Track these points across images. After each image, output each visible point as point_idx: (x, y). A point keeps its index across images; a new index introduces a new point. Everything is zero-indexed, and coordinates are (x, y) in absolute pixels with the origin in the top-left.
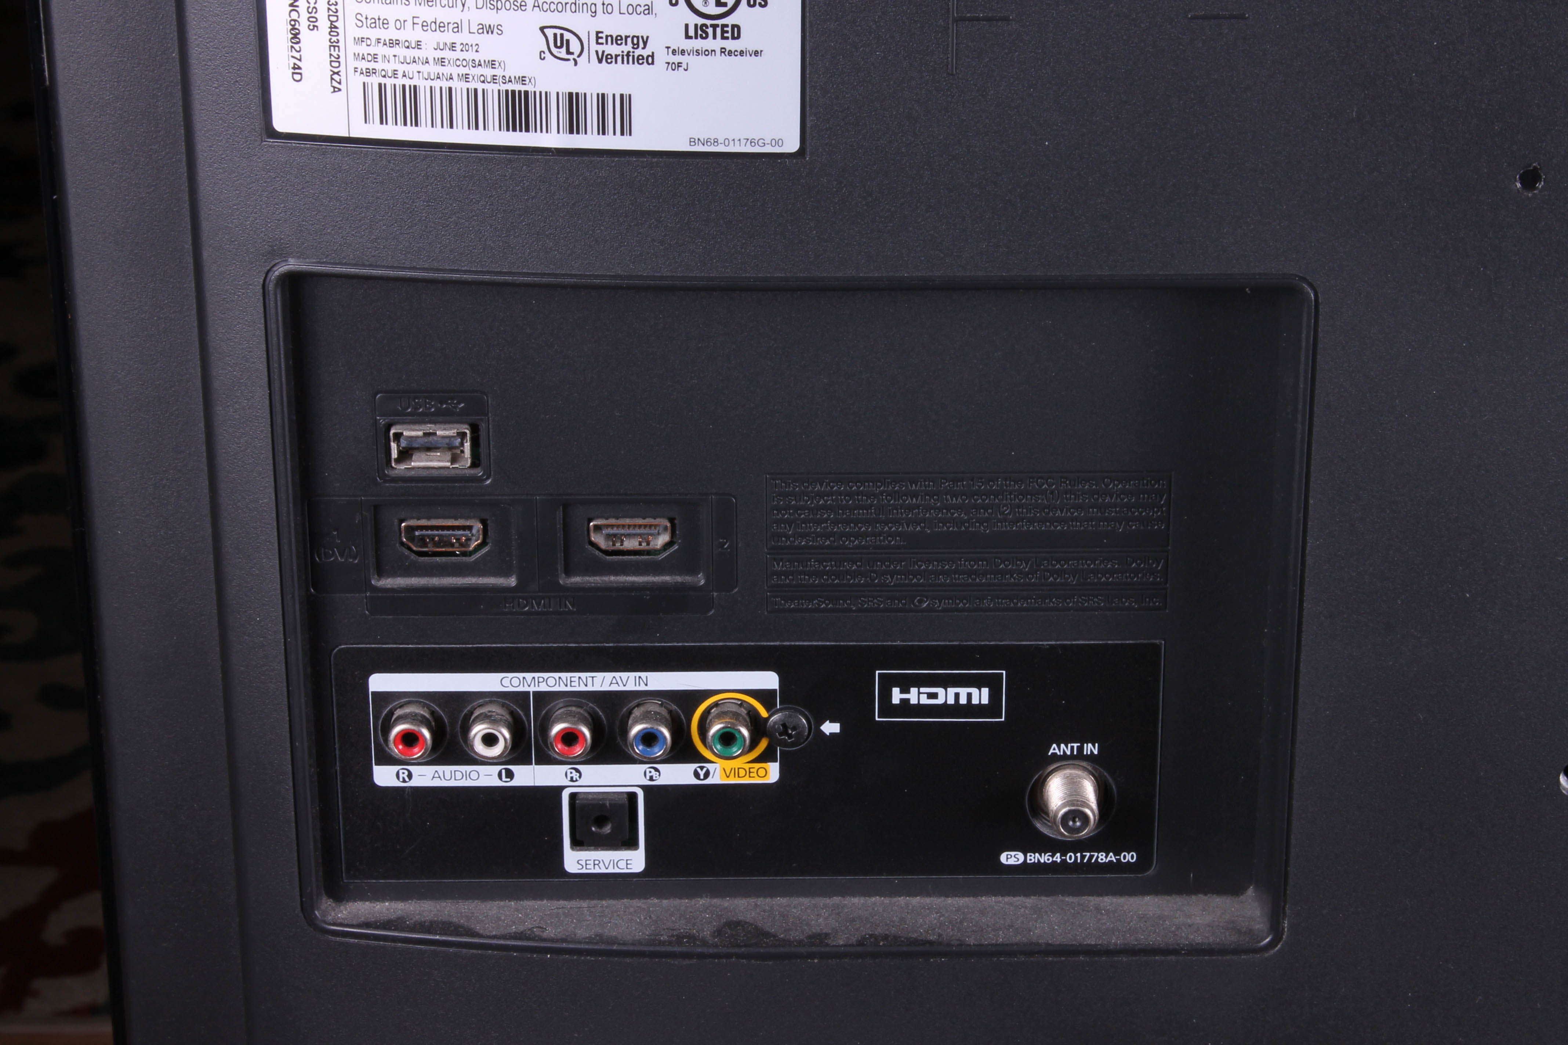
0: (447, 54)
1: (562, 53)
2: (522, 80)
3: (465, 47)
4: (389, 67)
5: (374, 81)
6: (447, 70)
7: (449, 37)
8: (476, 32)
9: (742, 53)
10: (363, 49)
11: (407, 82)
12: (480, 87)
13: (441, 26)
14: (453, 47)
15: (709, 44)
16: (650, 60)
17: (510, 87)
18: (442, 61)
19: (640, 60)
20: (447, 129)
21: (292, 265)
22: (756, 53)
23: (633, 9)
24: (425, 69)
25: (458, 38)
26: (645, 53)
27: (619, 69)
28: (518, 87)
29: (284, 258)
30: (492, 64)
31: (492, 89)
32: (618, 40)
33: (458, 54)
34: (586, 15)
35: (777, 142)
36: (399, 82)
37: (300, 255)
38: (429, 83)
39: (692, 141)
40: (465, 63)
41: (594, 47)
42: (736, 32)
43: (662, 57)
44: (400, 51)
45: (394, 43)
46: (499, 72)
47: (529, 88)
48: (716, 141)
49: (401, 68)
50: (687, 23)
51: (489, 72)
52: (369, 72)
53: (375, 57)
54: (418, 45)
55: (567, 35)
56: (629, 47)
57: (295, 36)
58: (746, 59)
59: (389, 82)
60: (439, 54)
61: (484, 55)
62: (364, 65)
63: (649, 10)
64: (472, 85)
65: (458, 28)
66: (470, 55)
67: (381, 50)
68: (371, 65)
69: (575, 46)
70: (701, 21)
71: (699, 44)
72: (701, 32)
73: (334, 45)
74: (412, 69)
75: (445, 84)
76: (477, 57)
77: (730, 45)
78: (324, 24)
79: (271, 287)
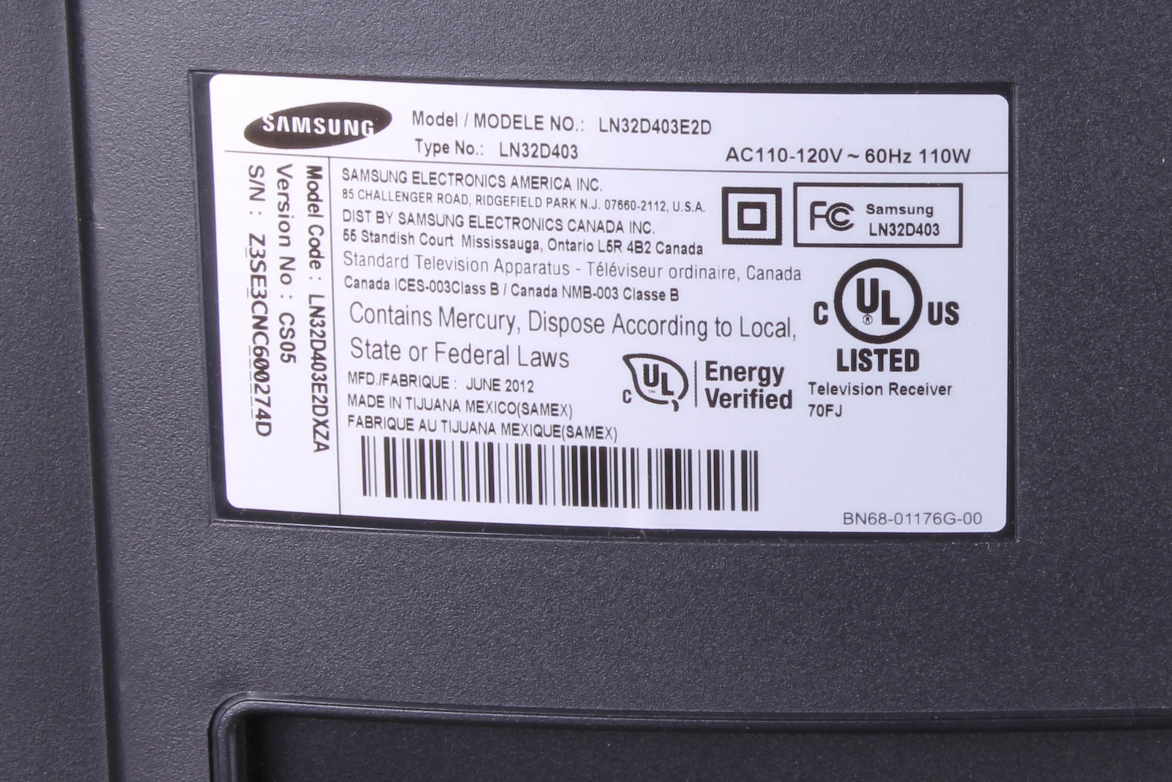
0: (486, 395)
1: (656, 392)
2: (598, 432)
3: (513, 385)
4: (401, 415)
5: (378, 434)
6: (486, 418)
7: (489, 371)
8: (529, 363)
9: (921, 390)
10: (362, 389)
11: (427, 436)
12: (535, 442)
13: (477, 356)
14: (495, 385)
15: (873, 377)
16: (786, 401)
17: (579, 442)
18: (478, 406)
19: (770, 401)
20: (485, 504)
21: (253, 700)
22: (942, 390)
23: (761, 329)
24: (454, 417)
25: (503, 373)
26: (779, 391)
27: (739, 414)
28: (590, 442)
29: (241, 688)
30: (553, 409)
31: (553, 444)
32: (738, 373)
33: (503, 396)
34: (692, 339)
35: (973, 517)
36: (415, 435)
37: (265, 687)
38: (460, 437)
39: (848, 517)
40: (512, 408)
41: (703, 383)
42: (912, 361)
43: (803, 398)
44: (417, 391)
45: (406, 380)
46: (562, 421)
47: (608, 443)
48: (883, 517)
49: (418, 417)
50: (840, 347)
51: (548, 421)
52: (370, 422)
53: (379, 400)
54: (444, 382)
55: (664, 367)
56: (755, 384)
57: (262, 370)
58: (928, 399)
59: (400, 436)
60: (475, 396)
61: (539, 398)
62: (363, 411)
63: (784, 329)
64: (523, 440)
65: (502, 358)
66: (520, 397)
67: (389, 390)
68: (374, 412)
69: (675, 383)
70: (860, 345)
71: (858, 378)
72: (861, 361)
73: (319, 383)
74: (434, 416)
75: (483, 439)
76: (530, 399)
77: (904, 378)
78: (304, 353)
79: (220, 732)
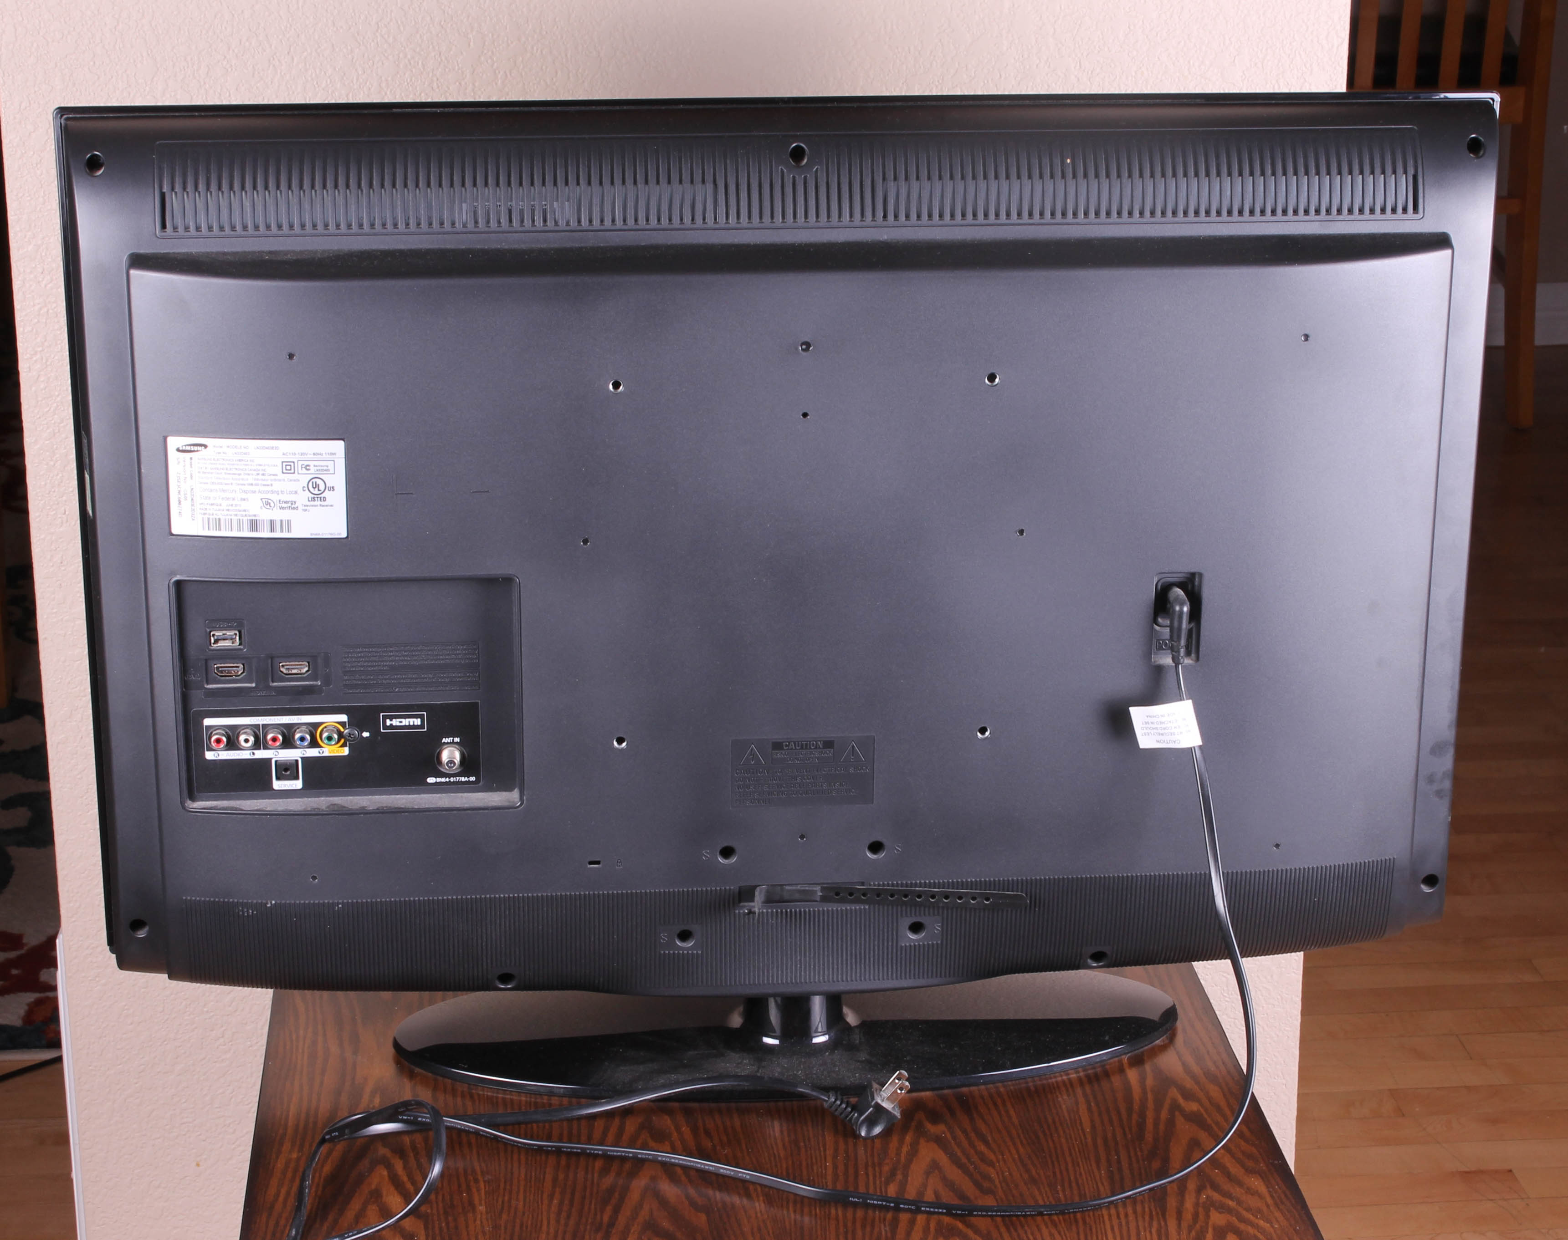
0: (230, 508)
1: (268, 507)
2: (255, 516)
3: (236, 505)
4: (211, 512)
5: (206, 517)
6: (230, 513)
7: (231, 502)
8: (240, 500)
9: (327, 506)
10: (203, 507)
11: (217, 517)
12: (241, 518)
13: (228, 499)
14: (232, 505)
15: (316, 503)
16: (297, 508)
17: (251, 518)
18: (228, 510)
19: (293, 508)
20: (230, 532)
21: (178, 578)
22: (332, 506)
23: (291, 492)
24: (223, 512)
25: (234, 503)
26: (295, 506)
27: (286, 511)
28: (254, 518)
29: (175, 575)
30: (245, 511)
31: (245, 518)
32: (286, 502)
33: (234, 508)
34: (275, 495)
35: (340, 534)
36: (214, 517)
37: (181, 574)
38: (224, 517)
39: (311, 534)
40: (236, 510)
41: (279, 505)
42: (325, 499)
43: (301, 508)
44: (215, 507)
45: (212, 504)
46: (247, 513)
47: (257, 518)
48: (319, 534)
49: (215, 513)
50: (308, 496)
51: (244, 513)
52: (205, 514)
53: (206, 509)
54: (221, 505)
55: (270, 501)
56: (290, 505)
57: (180, 503)
58: (329, 507)
59: (211, 517)
60: (227, 508)
61: (242, 508)
62: (203, 512)
63: (296, 492)
64: (239, 518)
65: (234, 499)
66: (237, 508)
67: (208, 507)
68: (205, 512)
69: (272, 505)
70: (313, 496)
71: (313, 503)
72: (313, 499)
73: (193, 505)
74: (219, 513)
75: (230, 517)
76: (240, 509)
77: (323, 503)
78: (189, 499)
79: (171, 585)
